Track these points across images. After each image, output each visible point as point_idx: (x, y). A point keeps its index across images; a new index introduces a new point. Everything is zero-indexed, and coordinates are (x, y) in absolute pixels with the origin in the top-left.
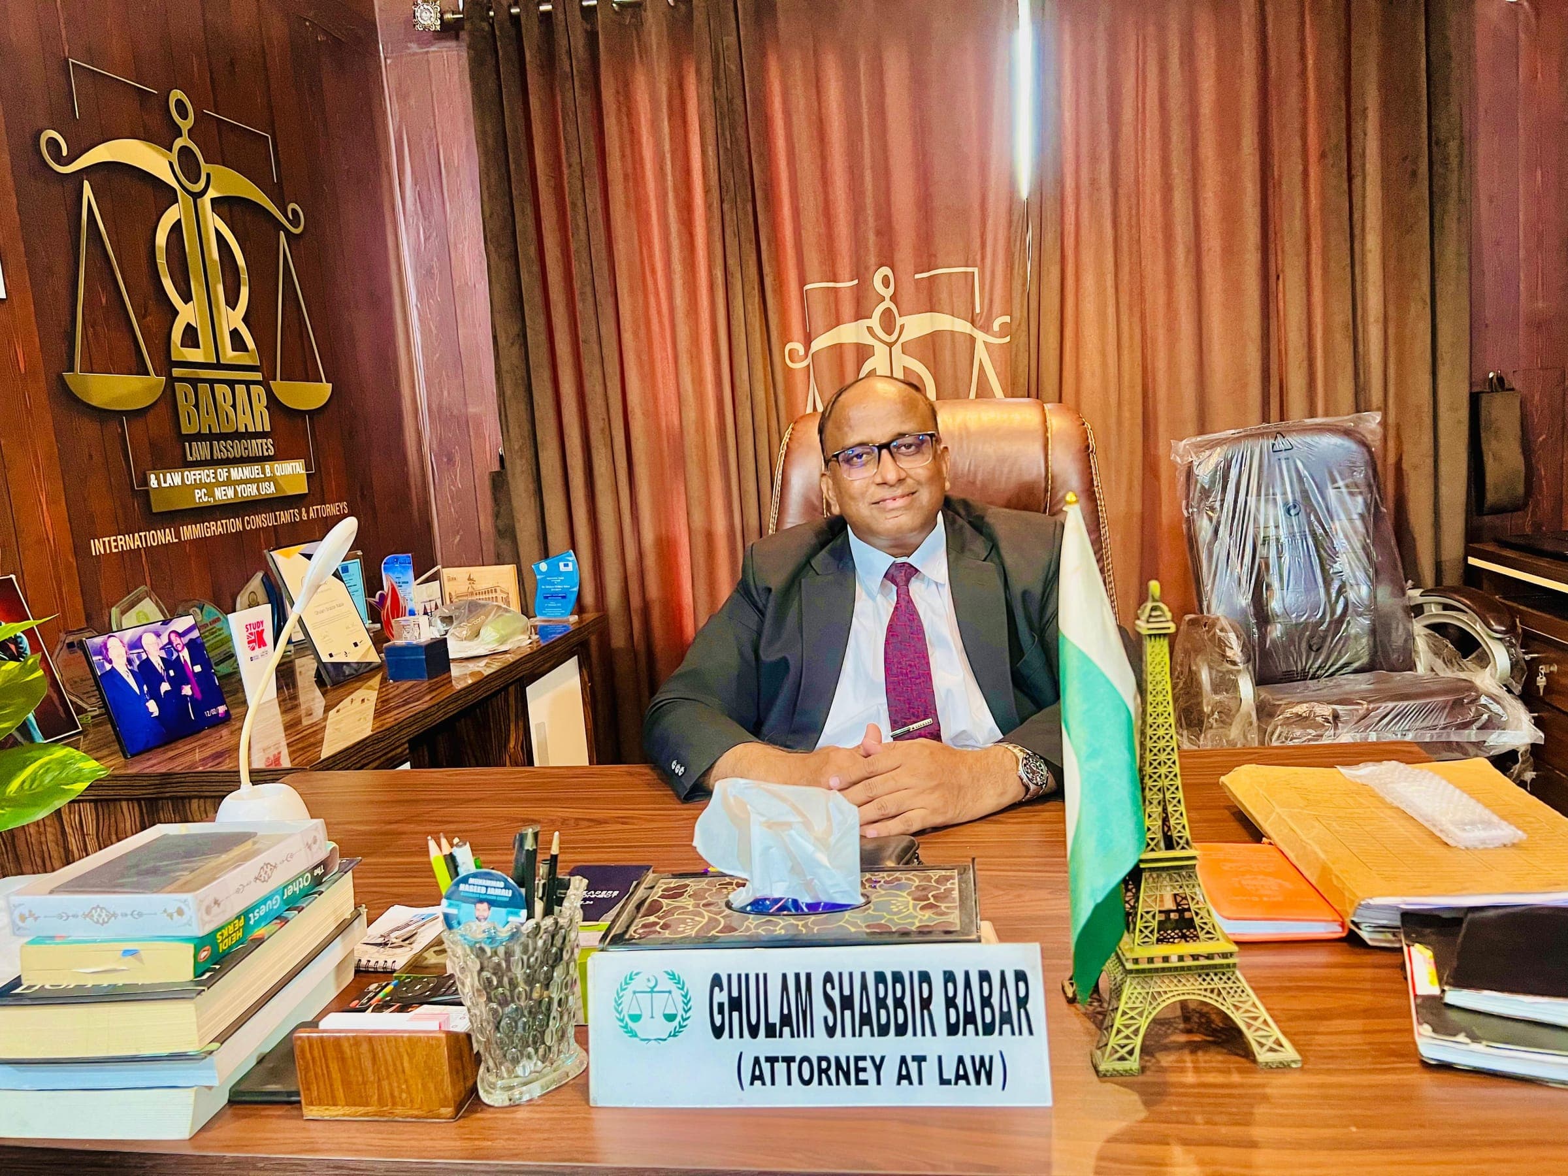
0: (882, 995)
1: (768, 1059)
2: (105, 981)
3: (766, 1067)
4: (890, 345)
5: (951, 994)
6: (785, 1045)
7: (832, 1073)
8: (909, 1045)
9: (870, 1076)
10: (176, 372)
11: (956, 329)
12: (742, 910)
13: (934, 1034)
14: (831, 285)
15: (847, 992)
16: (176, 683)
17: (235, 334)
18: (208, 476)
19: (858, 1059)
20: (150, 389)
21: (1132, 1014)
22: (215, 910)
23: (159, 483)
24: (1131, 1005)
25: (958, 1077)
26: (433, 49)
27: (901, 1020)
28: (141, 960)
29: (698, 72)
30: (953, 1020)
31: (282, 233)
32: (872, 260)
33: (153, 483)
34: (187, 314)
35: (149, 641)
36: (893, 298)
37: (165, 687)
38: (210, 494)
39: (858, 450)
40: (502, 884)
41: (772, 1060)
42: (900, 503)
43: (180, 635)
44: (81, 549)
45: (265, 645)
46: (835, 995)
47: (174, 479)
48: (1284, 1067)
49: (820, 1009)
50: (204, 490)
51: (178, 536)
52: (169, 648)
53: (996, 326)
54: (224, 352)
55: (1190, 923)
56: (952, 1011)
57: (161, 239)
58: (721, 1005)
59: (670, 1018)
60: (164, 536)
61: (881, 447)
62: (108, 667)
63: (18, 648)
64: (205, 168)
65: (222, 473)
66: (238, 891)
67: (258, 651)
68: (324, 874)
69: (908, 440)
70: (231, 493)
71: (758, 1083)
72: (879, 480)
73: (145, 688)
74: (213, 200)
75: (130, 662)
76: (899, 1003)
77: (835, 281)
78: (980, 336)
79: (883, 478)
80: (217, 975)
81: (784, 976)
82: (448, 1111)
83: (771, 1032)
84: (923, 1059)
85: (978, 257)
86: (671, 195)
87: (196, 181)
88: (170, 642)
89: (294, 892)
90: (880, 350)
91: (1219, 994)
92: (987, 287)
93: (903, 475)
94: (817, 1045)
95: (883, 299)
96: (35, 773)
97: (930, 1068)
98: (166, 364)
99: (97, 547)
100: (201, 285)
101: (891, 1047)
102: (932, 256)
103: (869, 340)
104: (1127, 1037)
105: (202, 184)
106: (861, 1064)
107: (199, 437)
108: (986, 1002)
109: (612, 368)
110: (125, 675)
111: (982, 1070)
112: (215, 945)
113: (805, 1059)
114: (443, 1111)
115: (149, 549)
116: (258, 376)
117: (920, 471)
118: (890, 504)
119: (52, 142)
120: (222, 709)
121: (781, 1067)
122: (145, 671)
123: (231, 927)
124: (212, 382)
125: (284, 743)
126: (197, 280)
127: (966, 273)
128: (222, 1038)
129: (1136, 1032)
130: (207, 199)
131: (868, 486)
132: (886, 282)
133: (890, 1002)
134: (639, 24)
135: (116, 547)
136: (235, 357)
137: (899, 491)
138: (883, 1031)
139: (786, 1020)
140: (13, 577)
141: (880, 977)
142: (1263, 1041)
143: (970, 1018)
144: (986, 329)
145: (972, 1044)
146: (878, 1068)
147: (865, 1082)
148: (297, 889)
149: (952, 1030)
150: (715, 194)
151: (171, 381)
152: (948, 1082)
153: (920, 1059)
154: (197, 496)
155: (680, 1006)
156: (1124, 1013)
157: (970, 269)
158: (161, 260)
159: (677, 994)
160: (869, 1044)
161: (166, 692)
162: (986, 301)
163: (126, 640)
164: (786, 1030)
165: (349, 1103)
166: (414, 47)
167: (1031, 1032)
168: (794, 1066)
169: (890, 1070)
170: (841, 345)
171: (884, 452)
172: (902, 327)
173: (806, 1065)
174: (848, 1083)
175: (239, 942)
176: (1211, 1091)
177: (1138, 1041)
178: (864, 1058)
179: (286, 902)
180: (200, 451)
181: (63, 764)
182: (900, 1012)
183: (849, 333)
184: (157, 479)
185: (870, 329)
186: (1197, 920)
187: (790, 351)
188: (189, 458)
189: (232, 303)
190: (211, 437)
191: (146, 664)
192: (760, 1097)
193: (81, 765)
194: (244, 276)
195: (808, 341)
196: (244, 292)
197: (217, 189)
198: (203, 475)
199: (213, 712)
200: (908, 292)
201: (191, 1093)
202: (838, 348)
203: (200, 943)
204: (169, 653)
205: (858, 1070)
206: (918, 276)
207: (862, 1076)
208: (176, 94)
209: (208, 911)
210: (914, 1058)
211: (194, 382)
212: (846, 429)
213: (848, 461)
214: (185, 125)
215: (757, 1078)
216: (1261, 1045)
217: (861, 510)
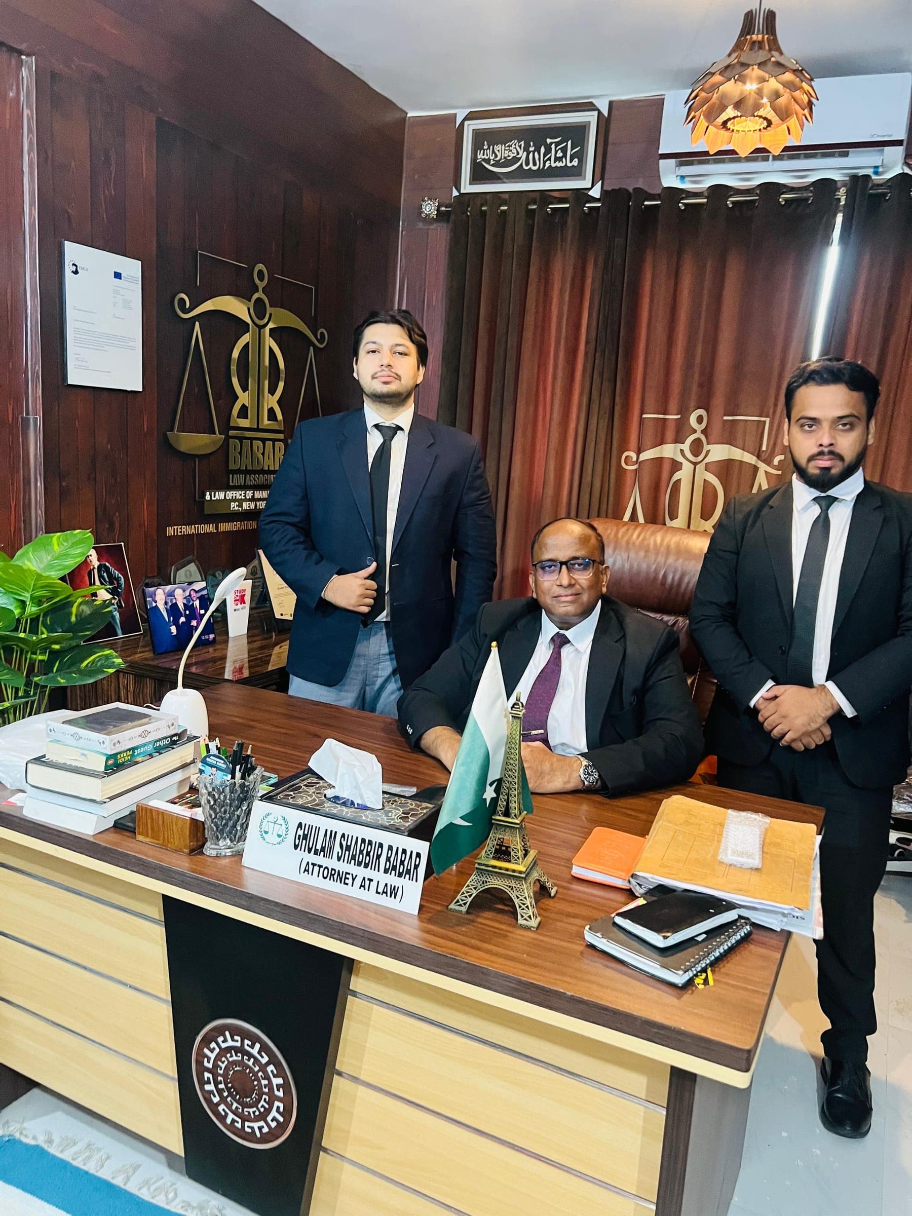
0: (362, 848)
1: (312, 864)
2: (74, 764)
3: (311, 867)
4: (695, 464)
5: (389, 855)
6: (320, 860)
7: (335, 876)
8: (368, 873)
9: (350, 881)
10: (232, 433)
11: (745, 460)
12: (329, 799)
13: (379, 871)
14: (661, 416)
15: (349, 844)
16: (189, 618)
17: (271, 411)
18: (240, 495)
19: (347, 873)
20: (214, 443)
21: (472, 887)
22: (118, 745)
23: (211, 497)
24: (472, 883)
25: (383, 892)
26: (432, 227)
27: (367, 862)
28: (87, 758)
29: (596, 261)
30: (387, 867)
31: (312, 348)
32: (692, 404)
33: (208, 497)
34: (244, 398)
35: (179, 593)
36: (704, 432)
37: (183, 619)
38: (240, 505)
39: (549, 564)
40: (223, 762)
41: (314, 865)
42: (569, 598)
43: (196, 592)
44: (162, 530)
45: (244, 603)
46: (344, 843)
47: (220, 495)
48: (528, 928)
49: (337, 848)
50: (237, 503)
51: (217, 528)
52: (189, 598)
53: (776, 462)
54: (263, 419)
55: (509, 854)
56: (388, 863)
57: (236, 354)
58: (300, 836)
59: (279, 836)
60: (210, 528)
61: (562, 563)
62: (154, 605)
63: (118, 583)
64: (269, 310)
65: (249, 494)
66: (130, 739)
67: (240, 606)
68: (177, 741)
69: (580, 561)
70: (253, 506)
71: (306, 873)
72: (558, 583)
73: (172, 618)
74: (271, 330)
75: (166, 603)
76: (368, 854)
77: (664, 414)
78: (763, 467)
79: (561, 582)
80: (114, 772)
81: (326, 830)
82: (187, 851)
83: (316, 853)
84: (372, 880)
85: (771, 411)
86: (563, 342)
87: (262, 318)
88: (190, 595)
89: (160, 745)
90: (687, 467)
91: (512, 889)
92: (774, 433)
93: (573, 582)
94: (331, 863)
95: (695, 431)
96: (95, 659)
97: (373, 885)
98: (226, 427)
99: (170, 531)
100: (255, 380)
101: (361, 872)
102: (737, 406)
103: (680, 459)
104: (466, 897)
105: (266, 320)
106: (347, 876)
107: (239, 471)
108: (402, 863)
109: (505, 453)
110: (162, 610)
111: (393, 892)
112: (116, 760)
113: (326, 868)
114: (185, 850)
115: (199, 535)
116: (281, 436)
117: (584, 581)
118: (564, 599)
119: (182, 300)
120: (212, 636)
121: (316, 868)
122: (173, 610)
123: (125, 754)
124: (252, 439)
125: (246, 660)
126: (254, 379)
127: (759, 421)
128: (112, 798)
129: (470, 896)
130: (267, 329)
131: (553, 585)
132: (700, 420)
133: (365, 852)
134: (564, 224)
135: (181, 532)
136: (269, 424)
137: (569, 592)
138: (359, 864)
139: (323, 849)
140: (123, 544)
141: (363, 841)
142: (523, 915)
143: (394, 868)
144: (768, 462)
145: (392, 880)
146: (353, 880)
147: (347, 884)
148: (162, 744)
149: (386, 871)
150: (593, 345)
151: (228, 437)
152: (379, 893)
153: (370, 880)
154: (232, 506)
155: (284, 832)
156: (468, 886)
157: (763, 419)
158: (234, 368)
159: (284, 826)
160: (352, 868)
161: (182, 622)
162: (772, 442)
163: (166, 591)
164: (322, 853)
165: (152, 838)
166: (420, 225)
167: (416, 881)
168: (322, 869)
169: (358, 881)
170: (662, 458)
171: (564, 567)
172: (708, 452)
173: (326, 870)
174: (341, 882)
175: (128, 761)
176: (492, 929)
177: (470, 900)
178: (349, 874)
179: (155, 749)
180: (238, 479)
181: (107, 657)
182: (368, 858)
183: (668, 451)
184: (210, 495)
185: (682, 451)
186: (512, 853)
187: (627, 457)
188: (231, 484)
189: (272, 391)
190: (247, 472)
191: (175, 605)
192: (306, 879)
193: (115, 660)
194: (283, 375)
195: (639, 453)
196: (281, 385)
197: (274, 323)
198: (239, 494)
199: (206, 637)
200: (716, 428)
201: (97, 816)
202: (659, 461)
203: (109, 757)
204: (188, 601)
205: (346, 878)
206: (725, 418)
207: (347, 881)
208: (260, 266)
209: (114, 745)
210: (369, 879)
211: (241, 439)
212: (544, 549)
213: (543, 568)
214: (261, 285)
215: (306, 870)
216: (522, 916)
217: (546, 600)
